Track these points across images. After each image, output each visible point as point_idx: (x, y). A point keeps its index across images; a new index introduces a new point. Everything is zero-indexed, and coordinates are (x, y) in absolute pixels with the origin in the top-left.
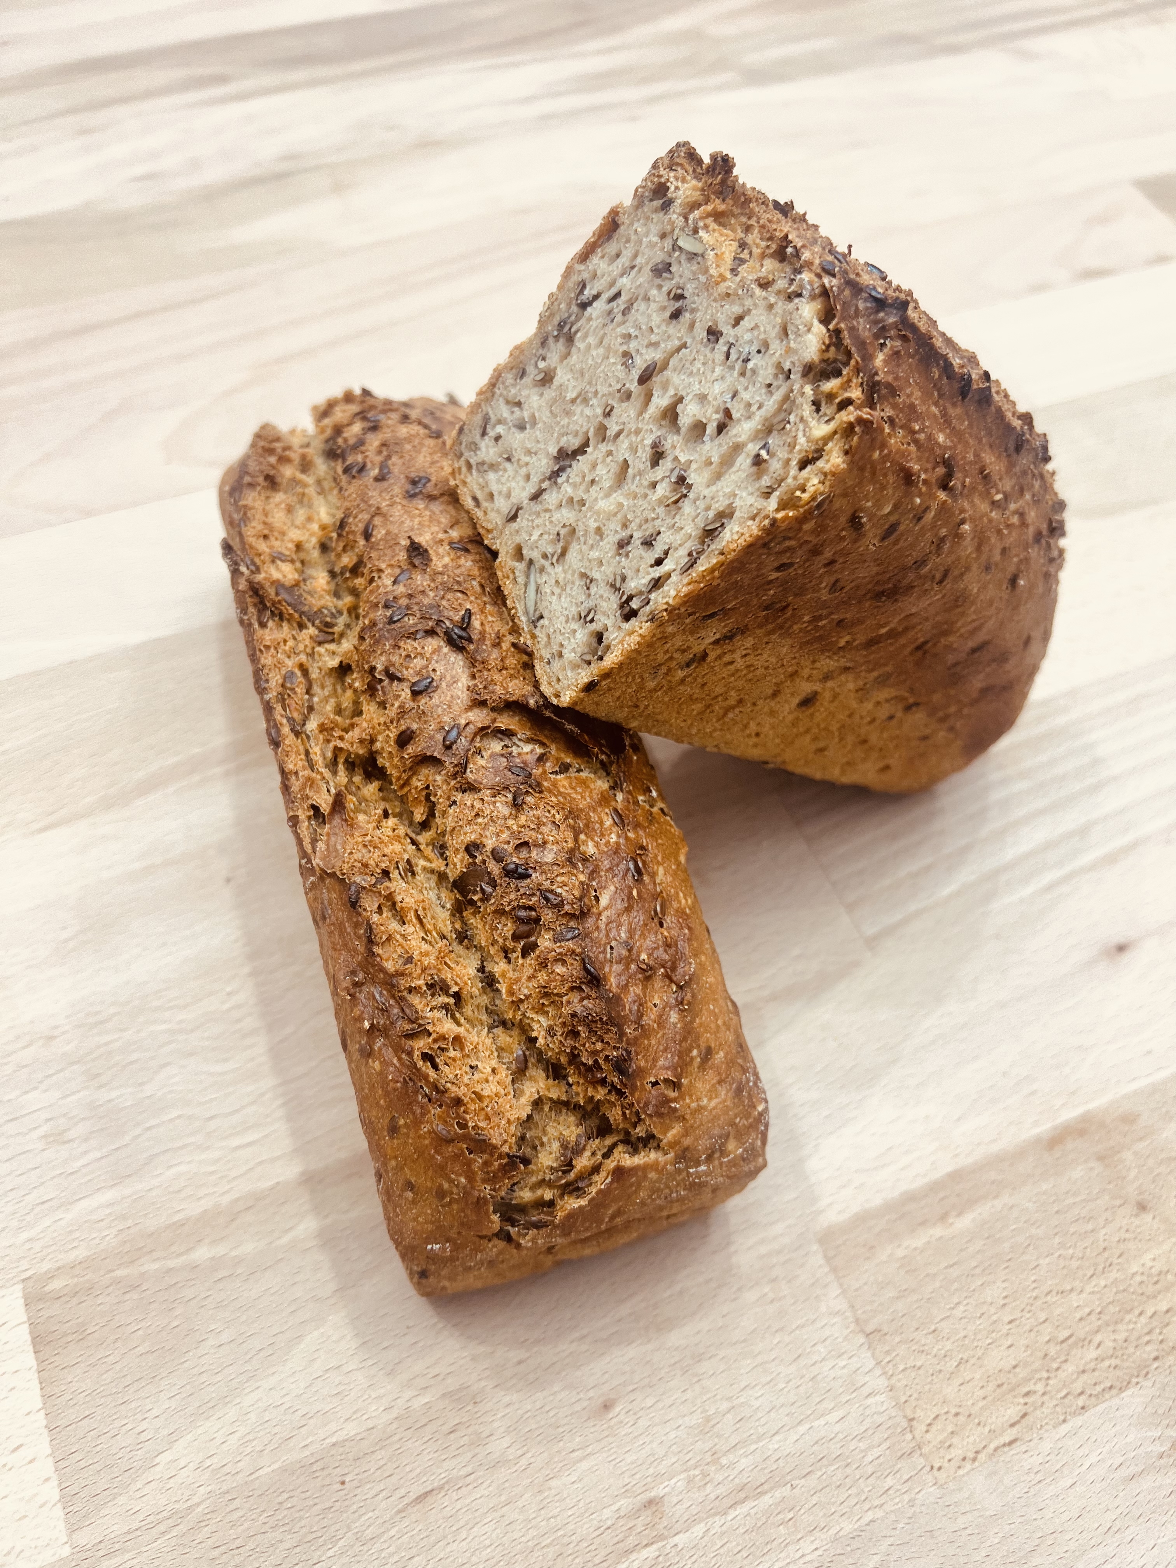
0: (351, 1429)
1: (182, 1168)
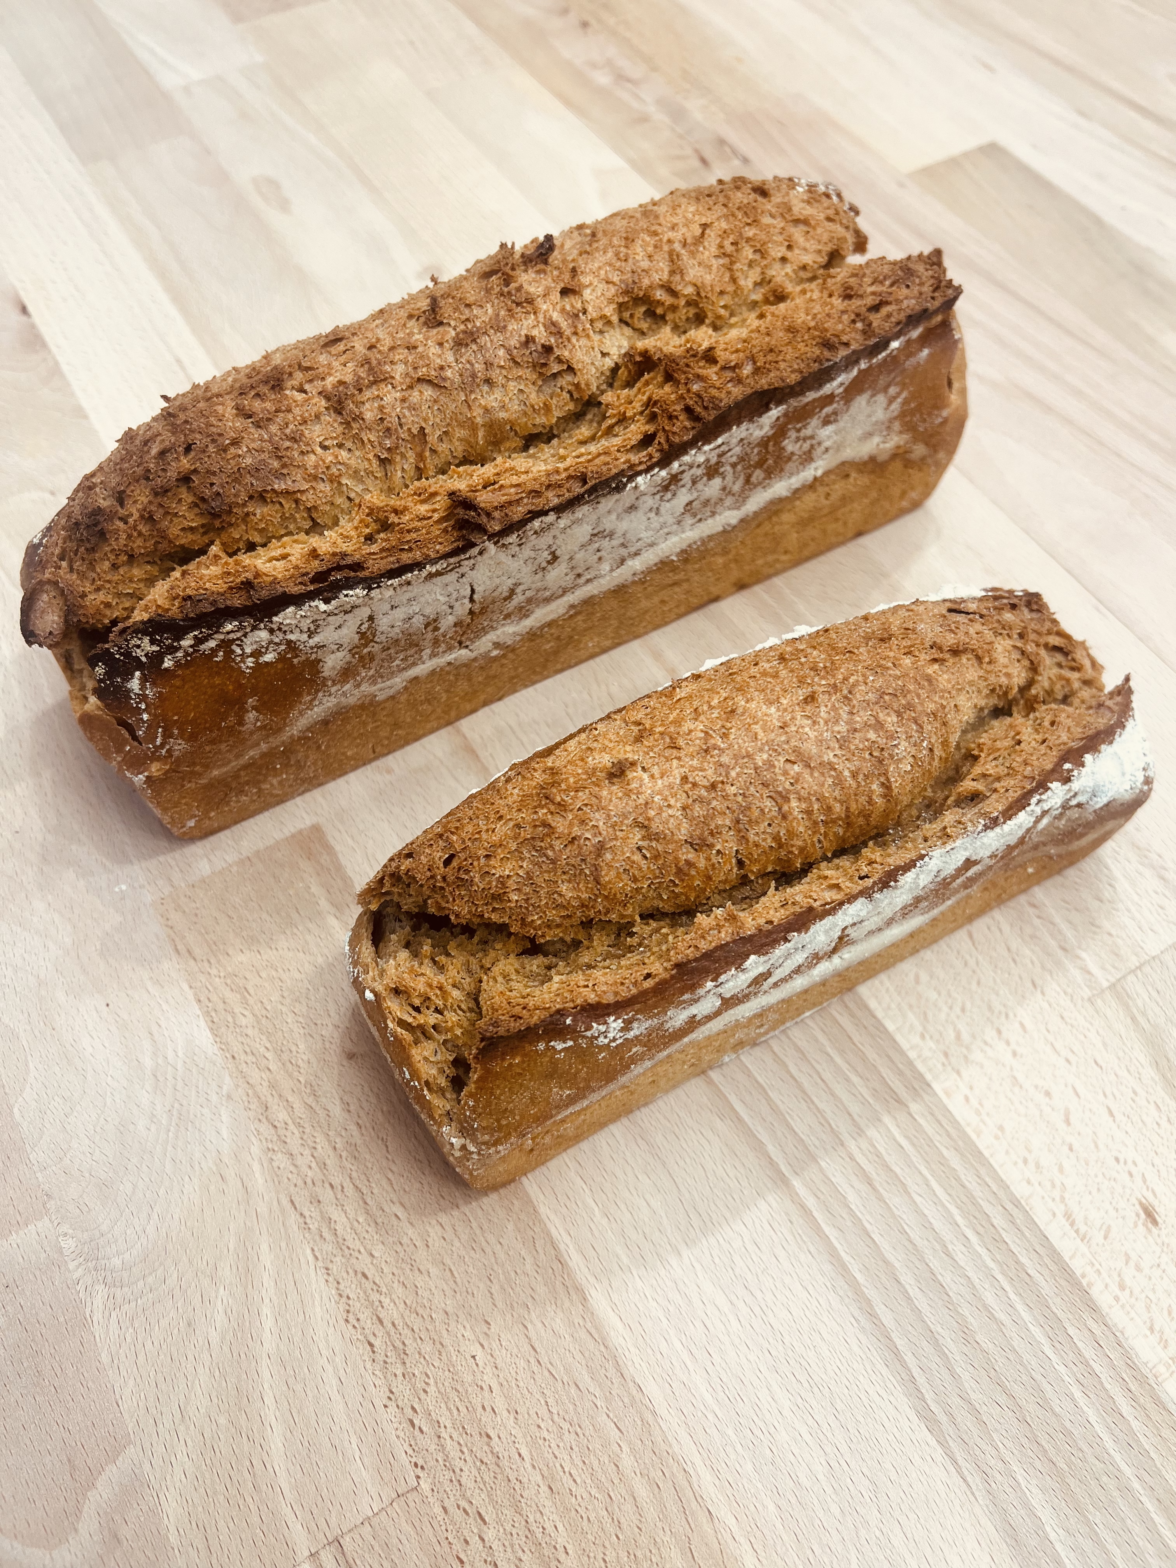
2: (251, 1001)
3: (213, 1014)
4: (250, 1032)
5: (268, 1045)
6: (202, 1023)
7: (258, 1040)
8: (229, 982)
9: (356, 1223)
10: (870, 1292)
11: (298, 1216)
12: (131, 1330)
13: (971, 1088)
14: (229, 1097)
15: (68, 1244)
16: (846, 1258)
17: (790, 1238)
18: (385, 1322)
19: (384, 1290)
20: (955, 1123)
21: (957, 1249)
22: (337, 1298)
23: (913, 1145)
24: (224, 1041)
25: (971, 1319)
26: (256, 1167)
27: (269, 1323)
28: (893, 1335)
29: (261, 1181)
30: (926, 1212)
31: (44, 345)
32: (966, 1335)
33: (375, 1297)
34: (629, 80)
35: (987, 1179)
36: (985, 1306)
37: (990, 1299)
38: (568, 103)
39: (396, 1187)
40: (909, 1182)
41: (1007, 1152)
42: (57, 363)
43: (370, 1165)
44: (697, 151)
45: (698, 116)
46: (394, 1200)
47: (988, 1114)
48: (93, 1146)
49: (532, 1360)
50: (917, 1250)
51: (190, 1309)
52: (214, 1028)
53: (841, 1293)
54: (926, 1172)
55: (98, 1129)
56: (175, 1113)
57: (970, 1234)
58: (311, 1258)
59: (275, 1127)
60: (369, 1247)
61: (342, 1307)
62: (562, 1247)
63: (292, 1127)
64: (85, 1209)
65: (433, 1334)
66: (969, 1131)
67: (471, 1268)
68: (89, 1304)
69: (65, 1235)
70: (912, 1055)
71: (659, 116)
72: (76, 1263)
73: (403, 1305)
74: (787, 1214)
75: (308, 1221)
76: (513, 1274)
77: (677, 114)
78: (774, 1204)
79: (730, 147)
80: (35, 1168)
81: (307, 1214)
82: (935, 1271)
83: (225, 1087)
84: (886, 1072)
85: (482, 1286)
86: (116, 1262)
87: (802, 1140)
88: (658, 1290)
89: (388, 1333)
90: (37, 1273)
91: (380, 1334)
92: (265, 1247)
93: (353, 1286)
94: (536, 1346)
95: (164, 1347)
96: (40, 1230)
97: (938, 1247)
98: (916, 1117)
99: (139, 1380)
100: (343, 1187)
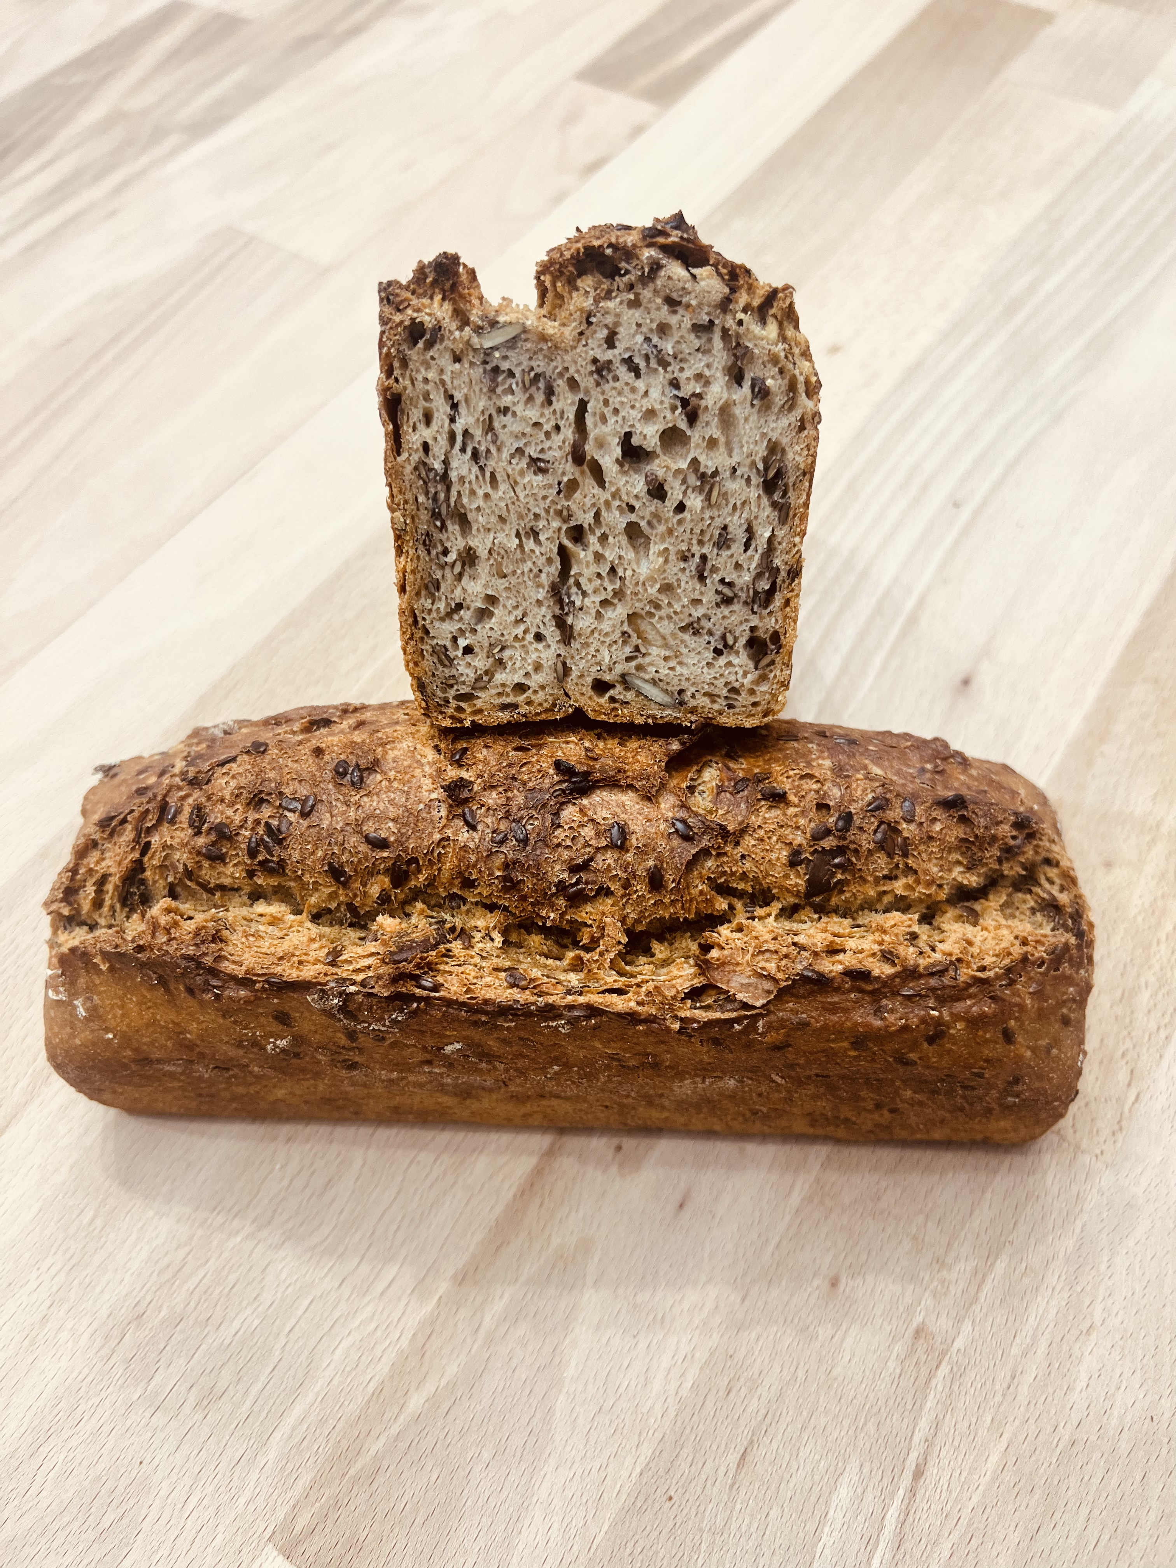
0: (646, 1451)
1: (345, 1344)
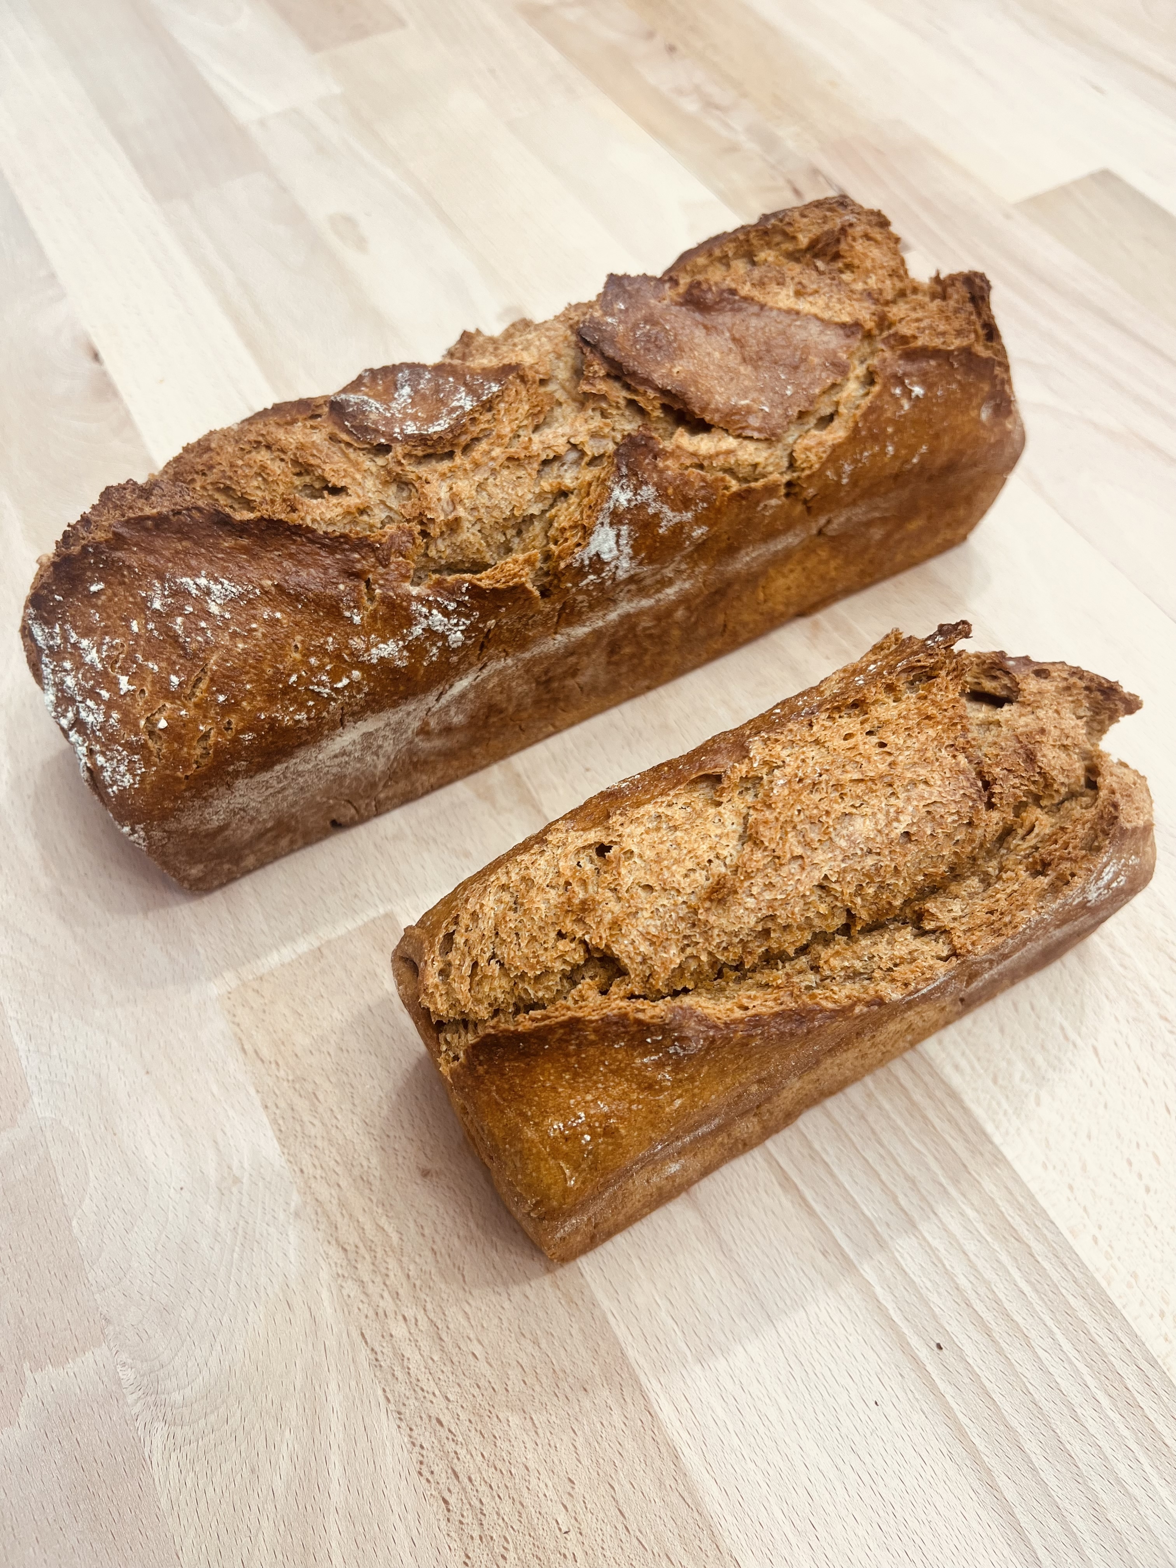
2: (321, 1109)
3: (281, 1122)
4: (319, 1143)
5: (338, 1159)
6: (270, 1133)
7: (327, 1152)
8: (297, 1086)
9: (430, 1362)
10: (991, 1461)
11: (369, 1352)
12: (192, 1474)
13: (1100, 1227)
14: (297, 1215)
15: (127, 1375)
16: (964, 1420)
17: (901, 1394)
18: (461, 1476)
19: (460, 1439)
20: (1082, 1265)
21: (1086, 1413)
22: (409, 1446)
23: (1037, 1291)
24: (292, 1152)
25: (1102, 1495)
26: (325, 1294)
27: (337, 1472)
28: (1016, 1511)
29: (329, 1311)
30: (1051, 1370)
31: (115, 394)
32: (1097, 1513)
33: (450, 1446)
34: (717, 107)
35: (1120, 1334)
36: (1119, 1481)
37: (1123, 1472)
38: (654, 131)
39: (473, 1323)
40: (1032, 1334)
41: (1142, 1303)
42: (128, 413)
43: (445, 1296)
44: (789, 182)
45: (790, 144)
46: (472, 1336)
47: (1119, 1258)
48: (153, 1265)
49: (620, 1527)
50: (1043, 1415)
51: (254, 1453)
52: (282, 1138)
53: (959, 1461)
54: (1050, 1323)
55: (159, 1247)
56: (240, 1232)
57: (1101, 1396)
58: (382, 1400)
59: (345, 1250)
60: (444, 1389)
61: (415, 1457)
62: (652, 1396)
63: (362, 1250)
64: (145, 1336)
65: (512, 1492)
66: (1097, 1276)
67: (553, 1418)
68: (148, 1443)
69: (124, 1365)
70: (1033, 1187)
71: (750, 145)
72: (135, 1396)
73: (480, 1458)
74: (897, 1366)
75: (380, 1357)
76: (599, 1425)
77: (769, 142)
78: (883, 1355)
79: (825, 177)
80: (94, 1289)
81: (378, 1349)
82: (1063, 1439)
83: (293, 1204)
84: (1004, 1206)
85: (565, 1438)
86: (177, 1397)
87: (914, 1282)
88: (757, 1450)
89: (464, 1489)
90: (95, 1406)
91: (455, 1490)
92: (333, 1386)
93: (428, 1434)
94: (624, 1510)
95: (226, 1494)
96: (98, 1359)
97: (1065, 1411)
98: (1040, 1259)
99: (200, 1530)
100: (416, 1320)
